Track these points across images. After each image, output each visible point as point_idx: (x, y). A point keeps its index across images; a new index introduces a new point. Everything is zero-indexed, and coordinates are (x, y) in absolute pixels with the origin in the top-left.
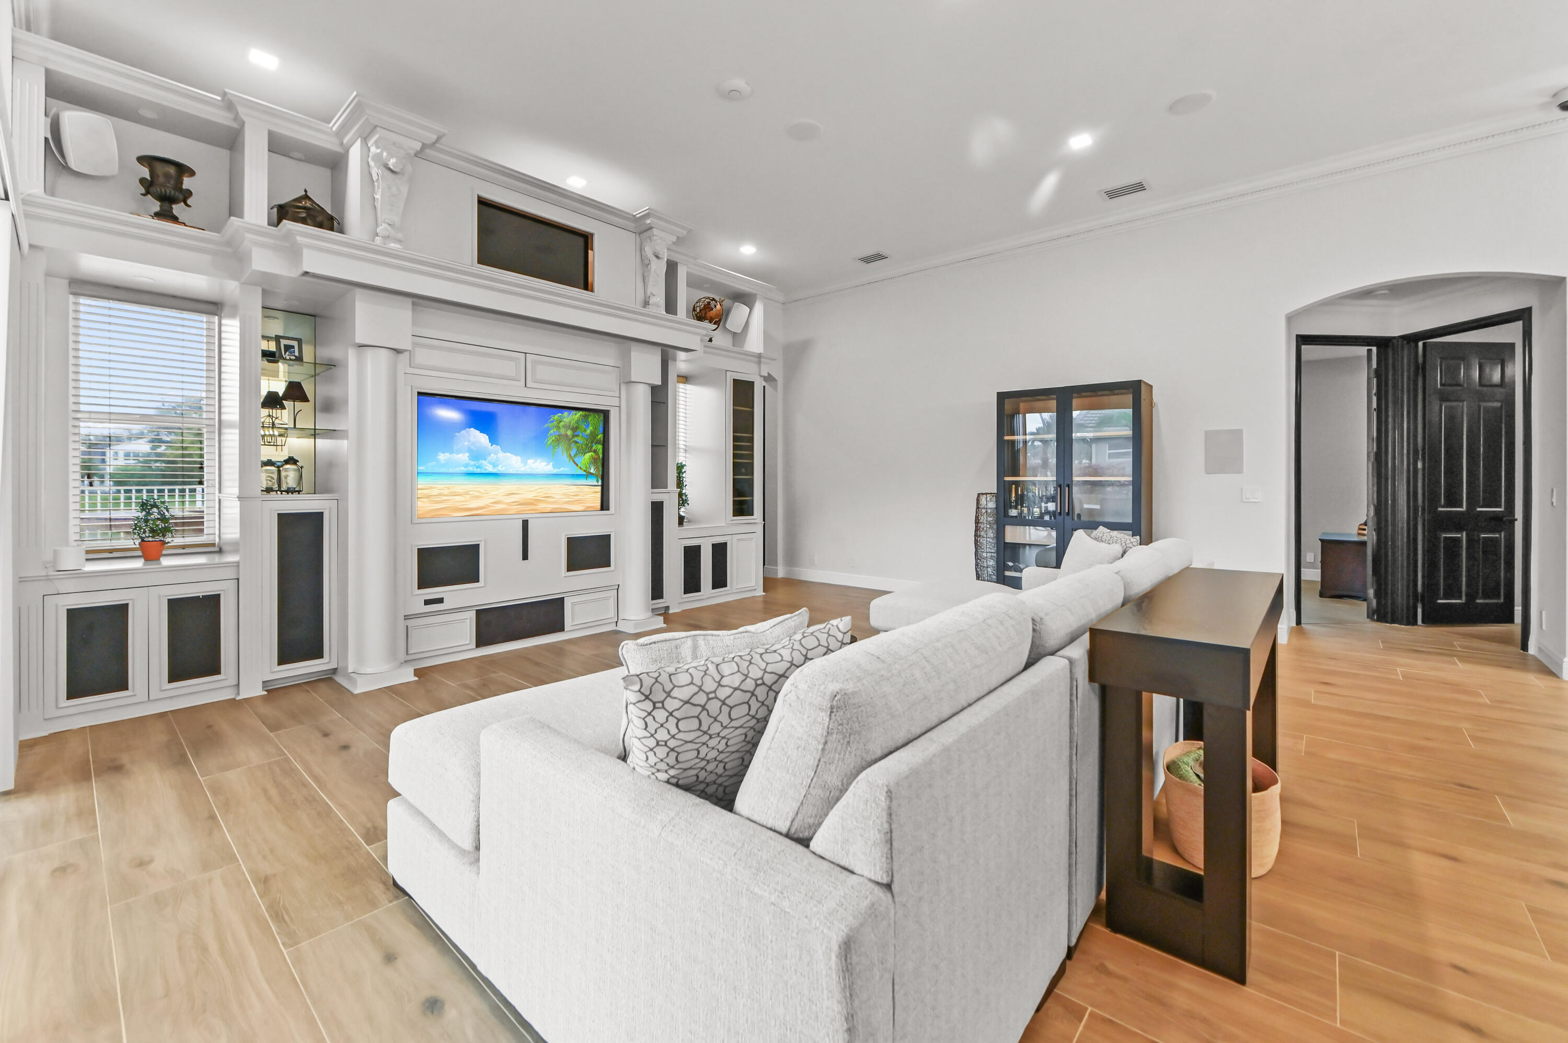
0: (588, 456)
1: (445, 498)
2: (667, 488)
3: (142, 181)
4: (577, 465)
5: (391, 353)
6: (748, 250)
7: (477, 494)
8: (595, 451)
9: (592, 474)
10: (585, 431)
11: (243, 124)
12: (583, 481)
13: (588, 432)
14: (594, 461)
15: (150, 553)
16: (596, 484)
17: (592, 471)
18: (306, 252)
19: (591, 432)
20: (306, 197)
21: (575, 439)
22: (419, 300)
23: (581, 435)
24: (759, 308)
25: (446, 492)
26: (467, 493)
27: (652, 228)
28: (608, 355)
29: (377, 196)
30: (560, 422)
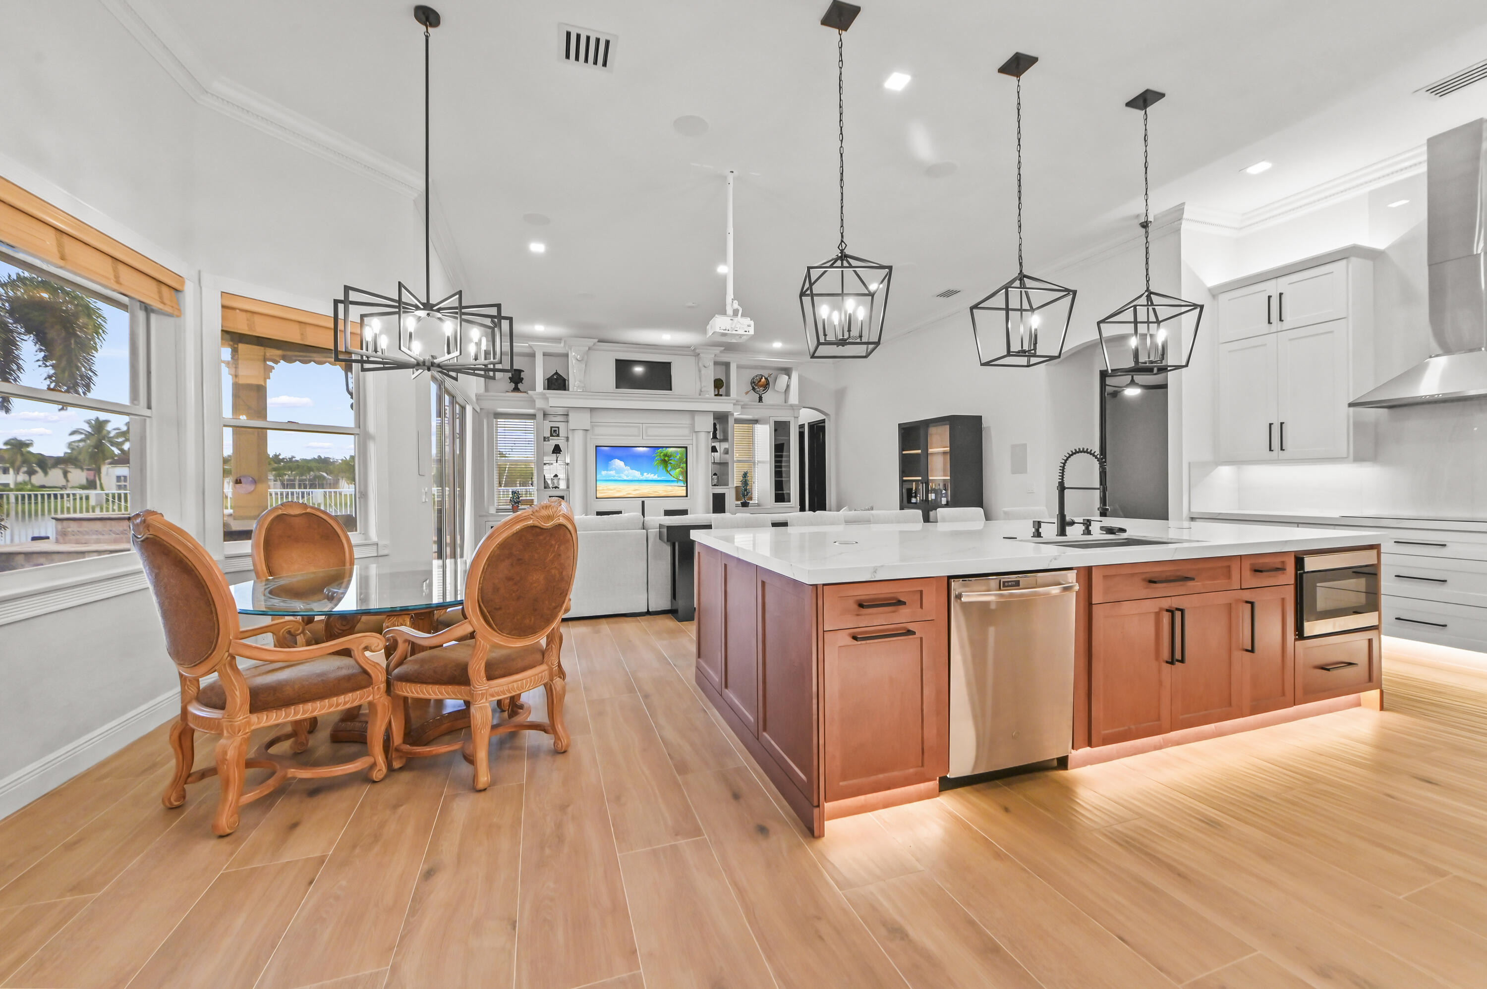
0: (678, 470)
1: (605, 491)
2: (728, 486)
3: (510, 378)
4: (671, 475)
5: (584, 431)
6: (777, 345)
7: (619, 490)
8: (682, 468)
9: (680, 480)
10: (676, 457)
11: (535, 352)
12: (676, 484)
13: (678, 457)
14: (682, 473)
15: (515, 509)
16: (683, 485)
17: (681, 478)
18: (550, 399)
19: (680, 457)
20: (556, 373)
21: (670, 462)
22: (592, 410)
23: (673, 459)
24: (795, 376)
25: (605, 488)
26: (615, 489)
27: (699, 354)
28: (686, 420)
29: (575, 371)
30: (662, 453)
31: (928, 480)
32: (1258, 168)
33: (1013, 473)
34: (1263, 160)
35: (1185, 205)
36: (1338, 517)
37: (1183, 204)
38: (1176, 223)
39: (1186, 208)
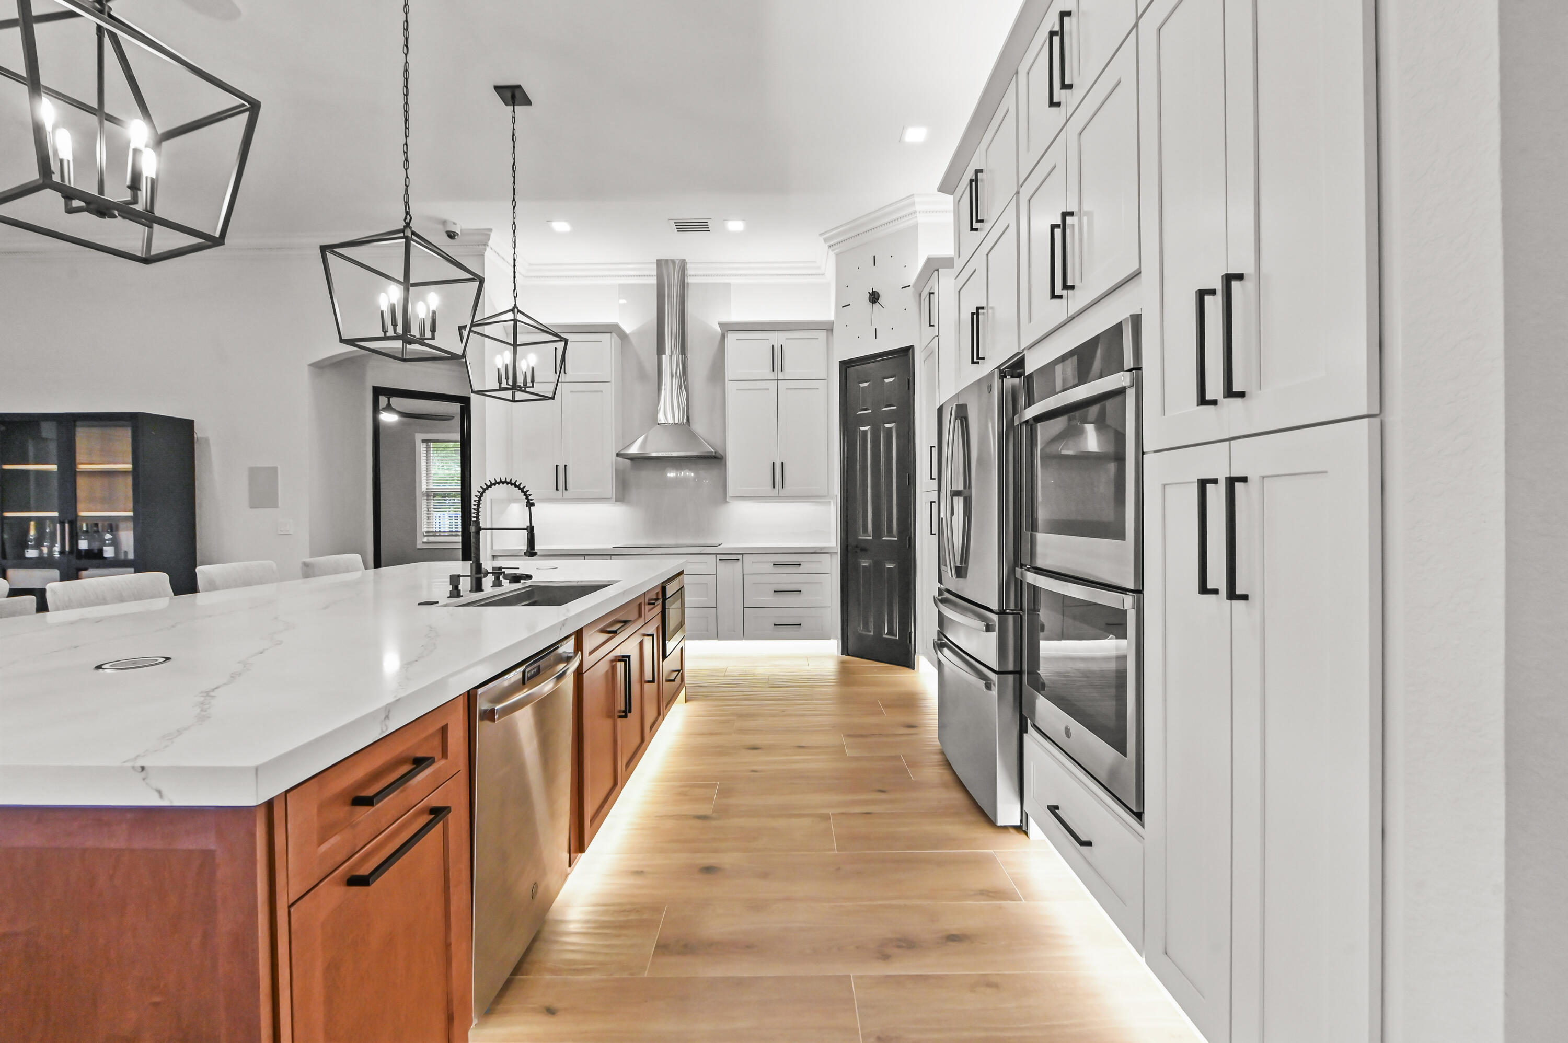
31: (77, 516)
32: (561, 226)
33: (251, 508)
34: (566, 221)
35: (491, 232)
36: (612, 548)
37: (490, 230)
38: (480, 247)
39: (493, 235)
